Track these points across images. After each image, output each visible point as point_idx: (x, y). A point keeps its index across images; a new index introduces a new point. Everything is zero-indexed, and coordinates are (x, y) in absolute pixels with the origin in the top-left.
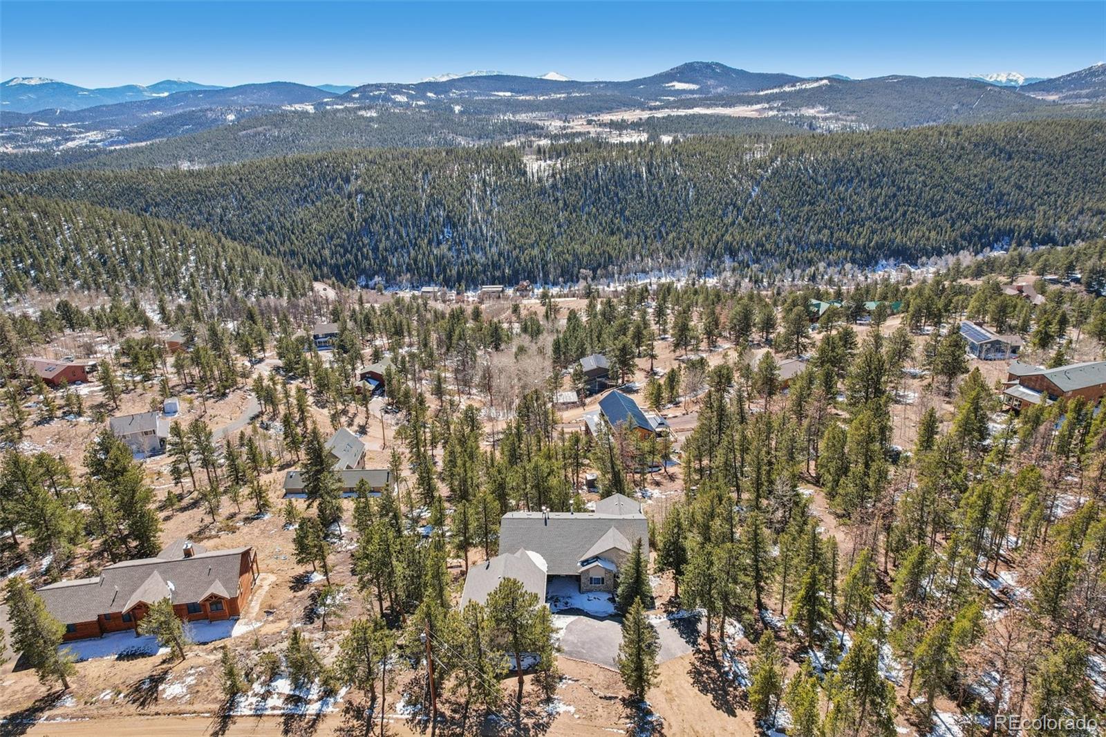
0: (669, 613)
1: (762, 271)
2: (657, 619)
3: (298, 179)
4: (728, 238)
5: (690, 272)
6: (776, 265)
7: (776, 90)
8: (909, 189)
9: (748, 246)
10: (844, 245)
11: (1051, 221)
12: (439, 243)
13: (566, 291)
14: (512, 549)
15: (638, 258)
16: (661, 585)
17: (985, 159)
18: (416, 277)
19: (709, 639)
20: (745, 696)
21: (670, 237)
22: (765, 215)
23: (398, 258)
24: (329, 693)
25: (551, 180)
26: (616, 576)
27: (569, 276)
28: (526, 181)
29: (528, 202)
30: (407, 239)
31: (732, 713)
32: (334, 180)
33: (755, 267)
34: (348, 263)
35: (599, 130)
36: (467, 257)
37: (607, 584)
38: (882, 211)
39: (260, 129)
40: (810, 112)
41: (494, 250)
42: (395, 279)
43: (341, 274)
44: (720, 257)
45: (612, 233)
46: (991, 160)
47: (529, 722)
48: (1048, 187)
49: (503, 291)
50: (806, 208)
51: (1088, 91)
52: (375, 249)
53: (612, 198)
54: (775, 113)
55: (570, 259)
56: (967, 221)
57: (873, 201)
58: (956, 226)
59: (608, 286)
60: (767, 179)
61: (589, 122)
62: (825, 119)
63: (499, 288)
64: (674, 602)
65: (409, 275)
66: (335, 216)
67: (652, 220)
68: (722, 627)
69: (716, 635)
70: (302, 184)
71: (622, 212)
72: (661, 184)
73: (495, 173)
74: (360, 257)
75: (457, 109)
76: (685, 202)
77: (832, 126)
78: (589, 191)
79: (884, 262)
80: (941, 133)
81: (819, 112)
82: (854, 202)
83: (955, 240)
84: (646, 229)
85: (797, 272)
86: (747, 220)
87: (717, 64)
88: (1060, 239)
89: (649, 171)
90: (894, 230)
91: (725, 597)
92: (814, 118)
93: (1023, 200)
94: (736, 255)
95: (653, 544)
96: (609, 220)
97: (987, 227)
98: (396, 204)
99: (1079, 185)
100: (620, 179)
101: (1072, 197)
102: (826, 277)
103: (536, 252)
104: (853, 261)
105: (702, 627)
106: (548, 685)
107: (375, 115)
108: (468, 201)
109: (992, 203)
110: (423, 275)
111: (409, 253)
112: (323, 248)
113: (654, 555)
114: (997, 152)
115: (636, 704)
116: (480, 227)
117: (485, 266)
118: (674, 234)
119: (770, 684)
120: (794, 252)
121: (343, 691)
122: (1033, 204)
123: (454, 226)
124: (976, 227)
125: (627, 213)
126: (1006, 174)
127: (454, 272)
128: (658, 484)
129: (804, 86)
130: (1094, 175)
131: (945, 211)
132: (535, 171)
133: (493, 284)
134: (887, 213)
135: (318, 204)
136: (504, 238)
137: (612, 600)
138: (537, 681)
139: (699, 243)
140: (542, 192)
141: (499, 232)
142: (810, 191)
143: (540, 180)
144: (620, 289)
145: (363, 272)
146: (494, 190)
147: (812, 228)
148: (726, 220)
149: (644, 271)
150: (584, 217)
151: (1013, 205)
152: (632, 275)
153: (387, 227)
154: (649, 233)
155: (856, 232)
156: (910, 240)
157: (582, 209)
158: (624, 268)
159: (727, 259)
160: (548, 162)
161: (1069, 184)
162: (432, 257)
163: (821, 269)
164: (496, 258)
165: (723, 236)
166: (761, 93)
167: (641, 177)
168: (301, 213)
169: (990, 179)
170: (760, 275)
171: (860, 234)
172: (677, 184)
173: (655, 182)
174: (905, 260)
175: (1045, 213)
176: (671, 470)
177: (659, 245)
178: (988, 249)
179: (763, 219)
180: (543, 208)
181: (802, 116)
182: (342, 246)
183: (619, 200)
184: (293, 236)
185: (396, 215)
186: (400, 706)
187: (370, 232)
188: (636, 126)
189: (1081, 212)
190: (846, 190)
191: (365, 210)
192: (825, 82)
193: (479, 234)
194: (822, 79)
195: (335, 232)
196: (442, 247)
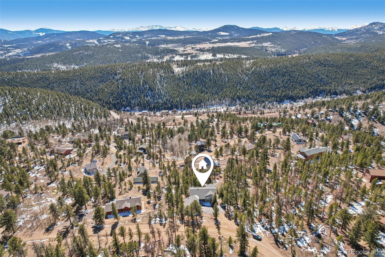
0: (221, 205)
1: (248, 104)
2: (219, 207)
3: (99, 74)
4: (238, 94)
5: (226, 105)
6: (253, 103)
7: (255, 36)
8: (294, 77)
9: (244, 96)
10: (274, 96)
11: (336, 87)
12: (147, 96)
13: (188, 112)
14: (192, 195)
15: (210, 100)
16: (219, 201)
17: (317, 67)
18: (140, 107)
19: (228, 210)
20: (233, 218)
21: (220, 94)
22: (249, 86)
23: (134, 101)
24: (166, 220)
25: (182, 75)
26: (211, 199)
27: (189, 107)
28: (174, 75)
29: (175, 82)
30: (137, 95)
31: (231, 220)
32: (111, 75)
33: (246, 103)
34: (118, 103)
35: (196, 52)
36: (156, 101)
37: (210, 201)
38: (285, 84)
39: (81, 52)
40: (265, 44)
41: (165, 98)
42: (133, 108)
43: (116, 106)
44: (236, 100)
45: (202, 93)
46: (319, 67)
47: (199, 222)
48: (336, 76)
49: (168, 112)
50: (262, 84)
51: (355, 37)
52: (127, 98)
53: (201, 81)
54: (254, 45)
55: (189, 101)
56: (311, 87)
57: (283, 81)
58: (308, 89)
59: (201, 110)
60: (250, 75)
61: (193, 48)
62: (271, 47)
63: (167, 111)
64: (222, 204)
65: (138, 107)
66: (113, 87)
67: (214, 88)
68: (230, 208)
69: (229, 209)
70: (101, 76)
71: (205, 86)
72: (217, 76)
73: (164, 73)
74: (122, 101)
75: (147, 43)
76: (224, 82)
77: (273, 50)
78: (194, 79)
79: (286, 101)
80: (304, 58)
81: (268, 44)
82: (277, 82)
83: (308, 94)
84: (213, 91)
85: (259, 105)
86: (244, 88)
87: (235, 26)
88: (339, 93)
89: (213, 72)
90: (289, 91)
91: (230, 202)
92: (267, 47)
93: (328, 81)
94: (241, 99)
95: (218, 193)
96: (201, 88)
97: (317, 89)
98: (132, 83)
99: (345, 75)
100: (204, 74)
101: (343, 79)
102: (268, 106)
103: (178, 99)
104: (276, 101)
105: (226, 208)
106: (201, 217)
107: (120, 46)
108: (156, 82)
109: (319, 81)
110: (143, 107)
111: (138, 99)
112: (110, 98)
113: (218, 195)
114: (321, 65)
115: (216, 220)
116: (160, 91)
117: (162, 104)
118: (221, 93)
119: (236, 216)
120: (258, 98)
121: (168, 219)
122: (331, 82)
123: (152, 91)
124: (314, 89)
125: (206, 86)
126: (323, 72)
127: (152, 106)
128: (218, 179)
129: (264, 35)
130: (350, 72)
131: (305, 84)
132: (177, 72)
133: (165, 110)
134: (287, 85)
135: (107, 83)
136: (168, 95)
137: (211, 204)
138: (199, 217)
139: (229, 96)
140: (179, 79)
141: (166, 93)
142: (263, 78)
143: (179, 75)
144: (205, 111)
145: (123, 105)
146: (164, 79)
147: (264, 90)
148: (237, 88)
149: (212, 105)
150: (193, 87)
151: (325, 82)
152: (208, 106)
153: (130, 91)
154: (214, 92)
155: (277, 92)
156: (294, 94)
157: (192, 85)
158: (206, 104)
159: (238, 101)
160: (181, 68)
161: (342, 75)
162: (145, 101)
163: (267, 104)
164: (166, 101)
165: (236, 93)
166: (250, 37)
167: (210, 74)
168: (101, 86)
169: (318, 74)
170: (248, 106)
171: (279, 92)
172: (222, 76)
173: (215, 75)
174: (292, 100)
175: (335, 84)
176: (221, 175)
177: (217, 96)
178: (318, 96)
179: (249, 88)
180: (180, 84)
181: (263, 46)
182: (116, 97)
183: (204, 81)
184: (99, 94)
185: (133, 87)
186: (178, 221)
187: (125, 93)
188: (208, 51)
189: (345, 84)
190: (275, 78)
191: (123, 85)
192: (271, 33)
193: (160, 93)
194: (270, 32)
195: (113, 92)
196: (148, 98)
